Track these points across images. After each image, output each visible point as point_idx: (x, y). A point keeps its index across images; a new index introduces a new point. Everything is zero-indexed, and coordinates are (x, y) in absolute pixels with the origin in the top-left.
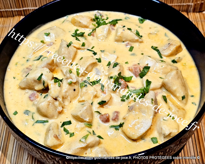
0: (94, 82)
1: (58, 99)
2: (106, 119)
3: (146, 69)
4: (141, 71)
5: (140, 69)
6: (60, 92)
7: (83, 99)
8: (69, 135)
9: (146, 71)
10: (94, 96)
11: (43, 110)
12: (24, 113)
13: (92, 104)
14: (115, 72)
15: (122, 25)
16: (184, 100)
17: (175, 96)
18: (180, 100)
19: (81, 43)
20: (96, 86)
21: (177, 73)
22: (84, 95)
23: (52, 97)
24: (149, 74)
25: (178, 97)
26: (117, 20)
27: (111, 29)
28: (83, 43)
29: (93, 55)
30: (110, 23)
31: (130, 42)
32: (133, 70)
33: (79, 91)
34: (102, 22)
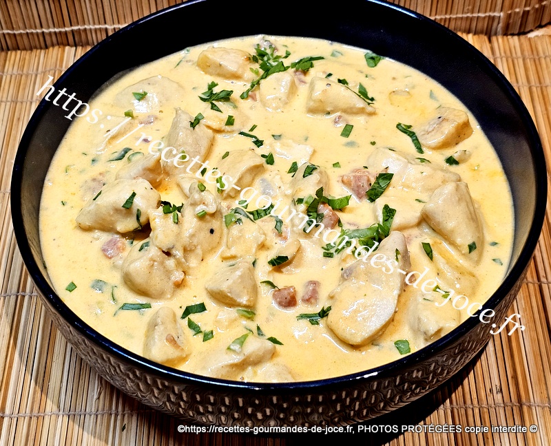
0: (257, 211)
1: (174, 252)
2: (288, 300)
3: (383, 179)
4: (370, 184)
5: (369, 180)
6: (178, 235)
7: (233, 252)
8: (201, 336)
9: (383, 184)
10: (259, 245)
11: (140, 280)
12: (93, 287)
13: (254, 264)
14: (308, 189)
15: (324, 72)
16: (474, 253)
17: (452, 243)
18: (463, 252)
19: (225, 117)
20: (262, 221)
21: (457, 188)
22: (234, 241)
23: (160, 248)
24: (390, 192)
25: (459, 246)
26: (312, 59)
27: (297, 82)
28: (230, 117)
29: (254, 146)
30: (294, 65)
31: (343, 114)
32: (353, 183)
33: (222, 234)
34: (274, 64)
